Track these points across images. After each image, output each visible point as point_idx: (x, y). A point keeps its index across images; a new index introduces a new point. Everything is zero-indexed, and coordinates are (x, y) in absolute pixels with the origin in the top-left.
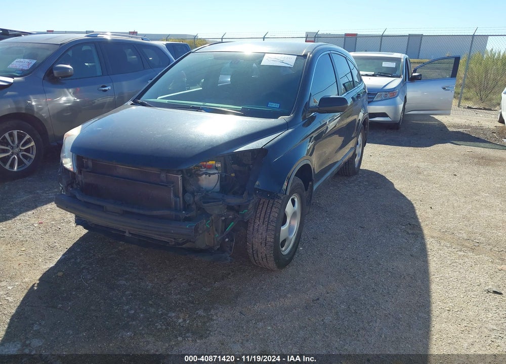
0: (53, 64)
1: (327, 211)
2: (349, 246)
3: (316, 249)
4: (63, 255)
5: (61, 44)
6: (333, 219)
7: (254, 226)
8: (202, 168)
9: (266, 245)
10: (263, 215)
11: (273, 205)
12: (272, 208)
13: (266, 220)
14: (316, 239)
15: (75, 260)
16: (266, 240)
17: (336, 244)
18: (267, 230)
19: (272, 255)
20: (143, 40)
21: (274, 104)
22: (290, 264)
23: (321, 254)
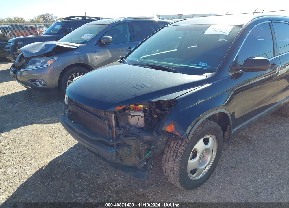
0: (103, 36)
1: (254, 145)
2: (259, 180)
3: (229, 177)
4: (69, 149)
5: (109, 24)
6: (256, 153)
7: (166, 156)
8: (131, 110)
9: (173, 173)
10: (173, 150)
11: (181, 143)
12: (180, 146)
13: (175, 154)
14: (233, 168)
15: (73, 154)
16: (173, 169)
17: (249, 176)
18: (174, 162)
19: (178, 181)
20: (160, 19)
21: (204, 63)
22: (201, 187)
23: (231, 183)
